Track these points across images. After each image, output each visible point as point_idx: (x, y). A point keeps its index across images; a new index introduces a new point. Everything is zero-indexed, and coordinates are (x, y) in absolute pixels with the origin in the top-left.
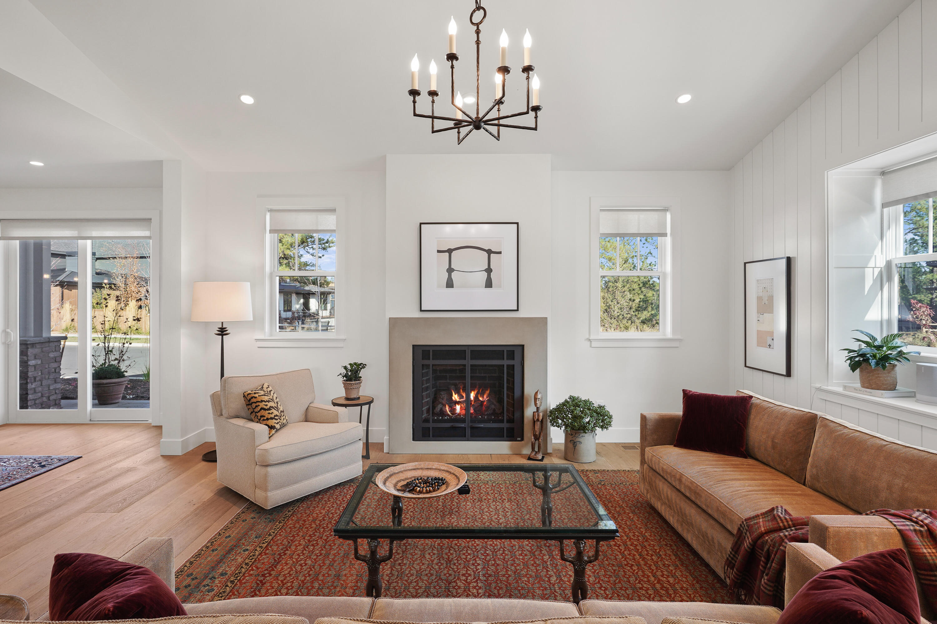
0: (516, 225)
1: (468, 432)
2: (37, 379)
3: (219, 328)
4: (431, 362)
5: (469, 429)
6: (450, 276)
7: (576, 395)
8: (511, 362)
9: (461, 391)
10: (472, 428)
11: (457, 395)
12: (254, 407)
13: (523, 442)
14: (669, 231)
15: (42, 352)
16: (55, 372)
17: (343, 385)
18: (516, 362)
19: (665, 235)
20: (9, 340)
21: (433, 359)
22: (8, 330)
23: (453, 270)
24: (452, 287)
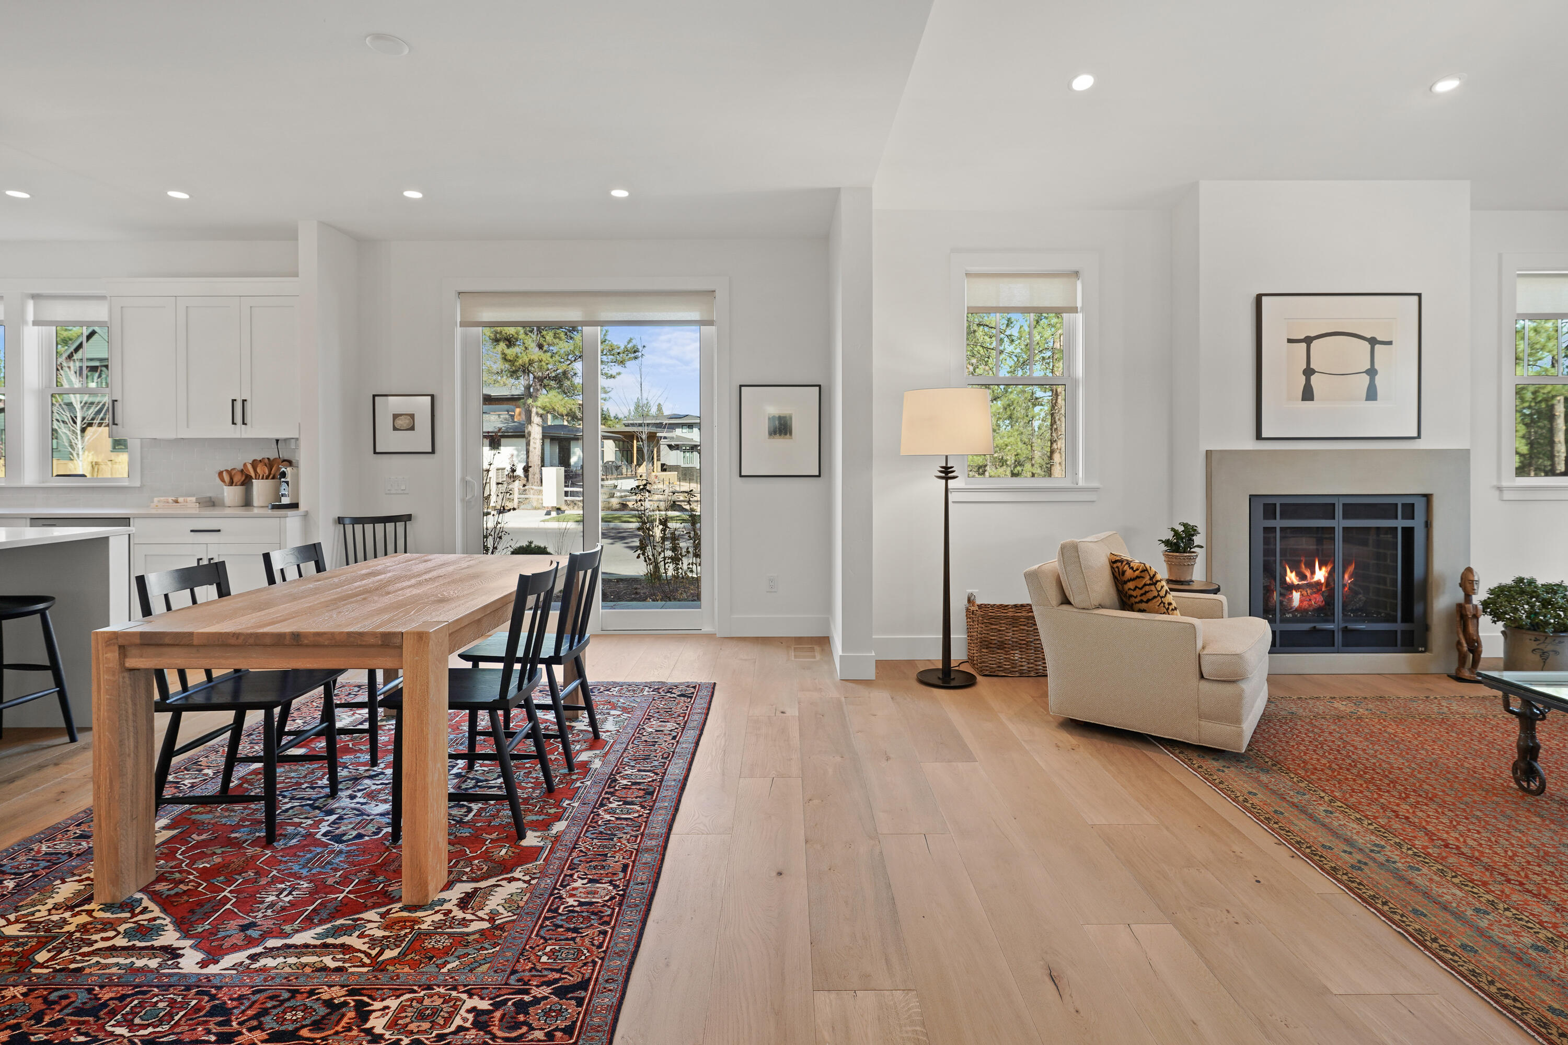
0: (1417, 298)
1: (1338, 638)
3: (942, 467)
4: (1278, 525)
5: (1340, 633)
6: (1308, 381)
7: (1527, 575)
8: (1408, 523)
10: (1345, 630)
13: (1427, 654)
18: (1417, 524)
21: (1280, 520)
22: (469, 478)
23: (1313, 372)
24: (1312, 399)
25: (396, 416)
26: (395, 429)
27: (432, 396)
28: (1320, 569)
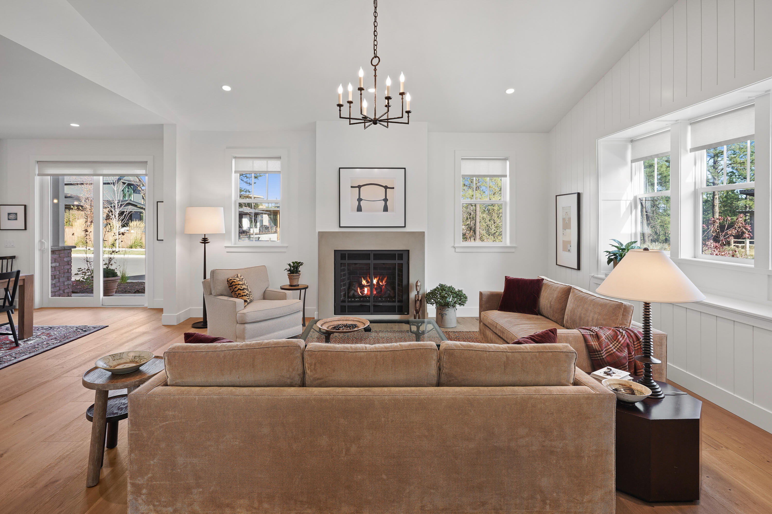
0: (404, 170)
1: (372, 308)
2: (56, 277)
3: (203, 238)
4: (347, 261)
5: (372, 306)
6: (359, 203)
7: (443, 284)
8: (400, 262)
9: (368, 278)
10: (374, 306)
11: (365, 281)
12: (234, 288)
13: (408, 315)
14: (508, 174)
15: (60, 257)
16: (68, 272)
17: (288, 276)
18: (404, 262)
19: (505, 176)
20: (43, 248)
21: (348, 260)
22: (43, 241)
23: (362, 200)
24: (361, 211)
25: (9, 214)
26: (9, 219)
27: (25, 206)
28: (374, 279)
